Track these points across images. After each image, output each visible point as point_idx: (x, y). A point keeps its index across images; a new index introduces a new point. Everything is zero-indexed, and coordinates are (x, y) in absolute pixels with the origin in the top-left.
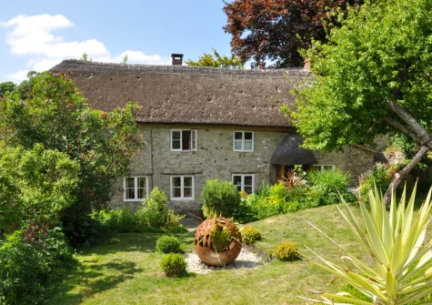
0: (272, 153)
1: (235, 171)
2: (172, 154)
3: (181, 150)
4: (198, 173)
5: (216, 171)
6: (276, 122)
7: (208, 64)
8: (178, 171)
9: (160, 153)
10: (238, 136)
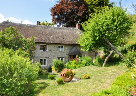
0: (69, 52)
1: (59, 57)
2: (40, 52)
3: (43, 51)
4: (48, 58)
5: (53, 57)
6: (70, 43)
7: (44, 25)
8: (42, 57)
9: (37, 52)
10: (59, 47)
